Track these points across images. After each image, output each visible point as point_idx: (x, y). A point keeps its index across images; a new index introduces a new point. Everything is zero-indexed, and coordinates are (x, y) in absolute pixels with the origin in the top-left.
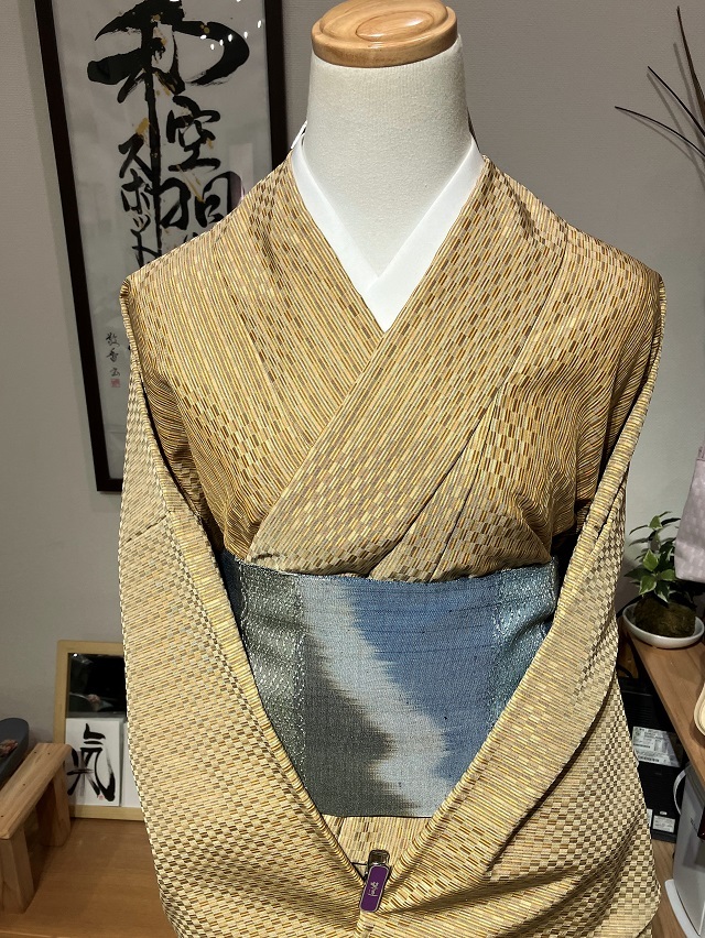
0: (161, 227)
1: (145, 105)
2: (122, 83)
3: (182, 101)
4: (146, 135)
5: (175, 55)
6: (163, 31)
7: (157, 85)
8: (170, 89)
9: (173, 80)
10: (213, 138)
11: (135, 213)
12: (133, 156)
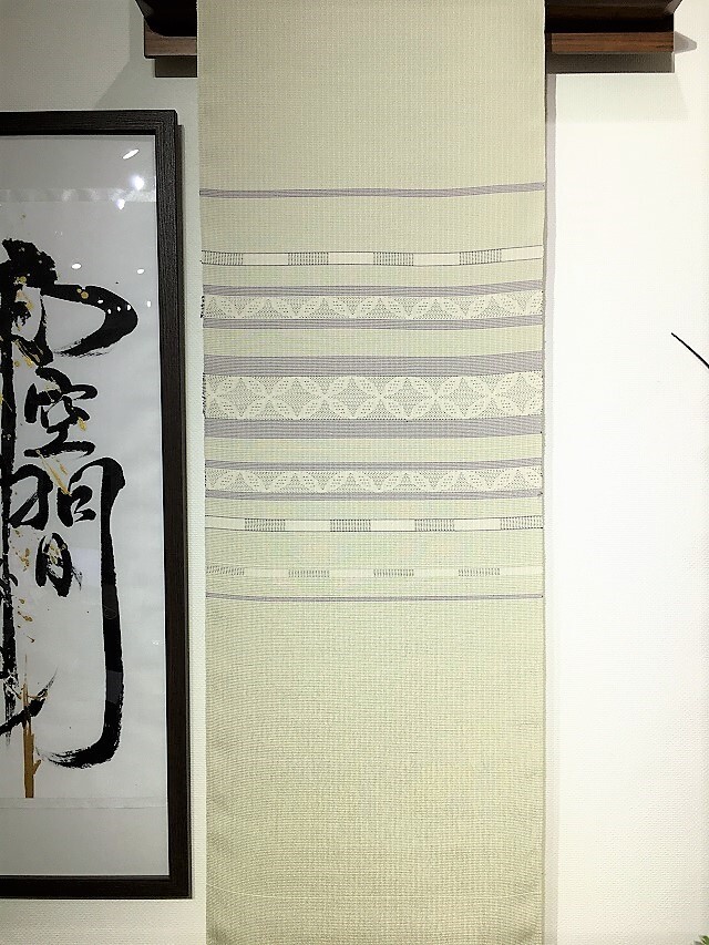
3: (47, 374)
5: (43, 321)
6: (28, 295)
7: (17, 355)
8: (33, 359)
9: (38, 348)
10: (86, 417)
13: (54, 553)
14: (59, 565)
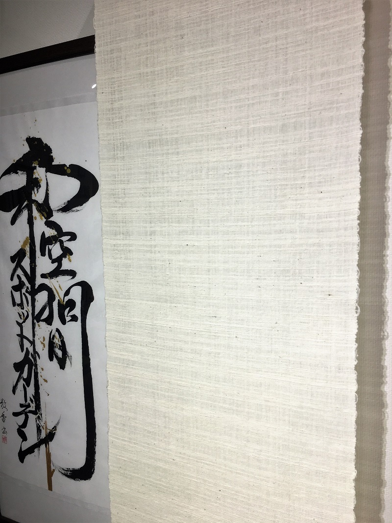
0: (35, 321)
1: (27, 226)
2: (14, 211)
3: (51, 224)
4: (27, 249)
5: (47, 190)
6: (40, 172)
7: (35, 213)
8: (43, 215)
9: (45, 209)
10: (71, 253)
11: (19, 308)
12: (19, 265)
13: (57, 341)
14: (59, 349)
